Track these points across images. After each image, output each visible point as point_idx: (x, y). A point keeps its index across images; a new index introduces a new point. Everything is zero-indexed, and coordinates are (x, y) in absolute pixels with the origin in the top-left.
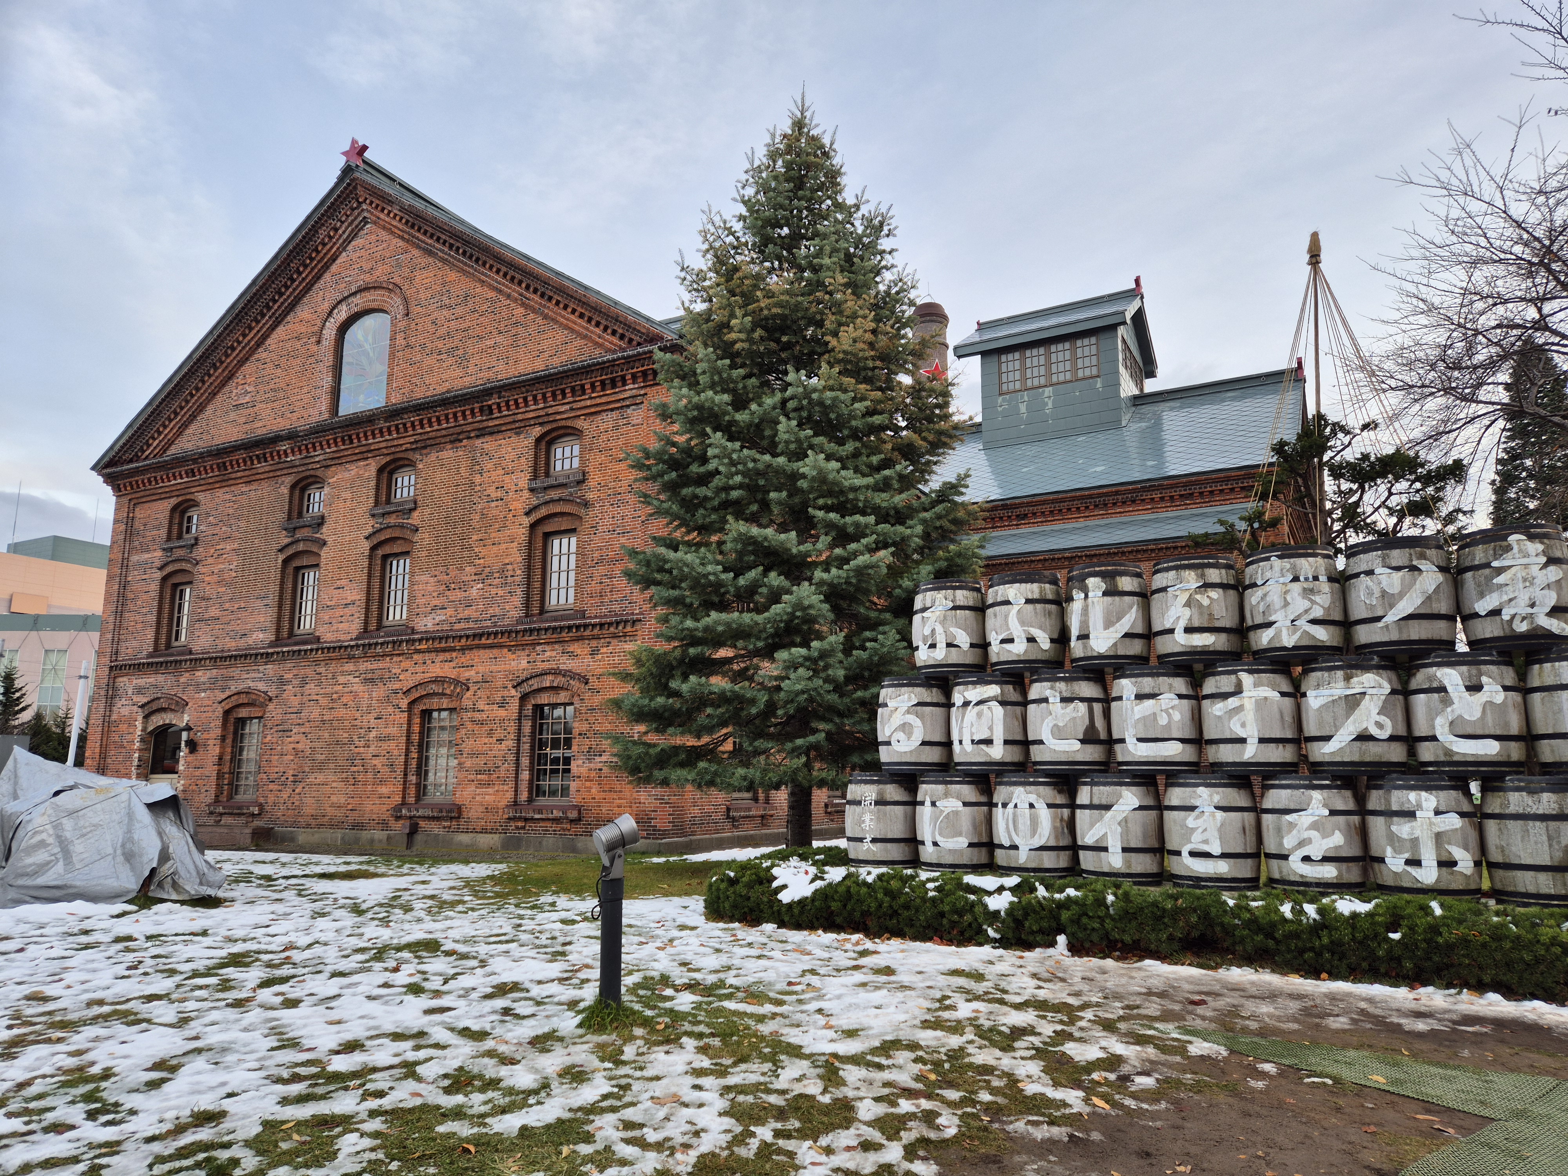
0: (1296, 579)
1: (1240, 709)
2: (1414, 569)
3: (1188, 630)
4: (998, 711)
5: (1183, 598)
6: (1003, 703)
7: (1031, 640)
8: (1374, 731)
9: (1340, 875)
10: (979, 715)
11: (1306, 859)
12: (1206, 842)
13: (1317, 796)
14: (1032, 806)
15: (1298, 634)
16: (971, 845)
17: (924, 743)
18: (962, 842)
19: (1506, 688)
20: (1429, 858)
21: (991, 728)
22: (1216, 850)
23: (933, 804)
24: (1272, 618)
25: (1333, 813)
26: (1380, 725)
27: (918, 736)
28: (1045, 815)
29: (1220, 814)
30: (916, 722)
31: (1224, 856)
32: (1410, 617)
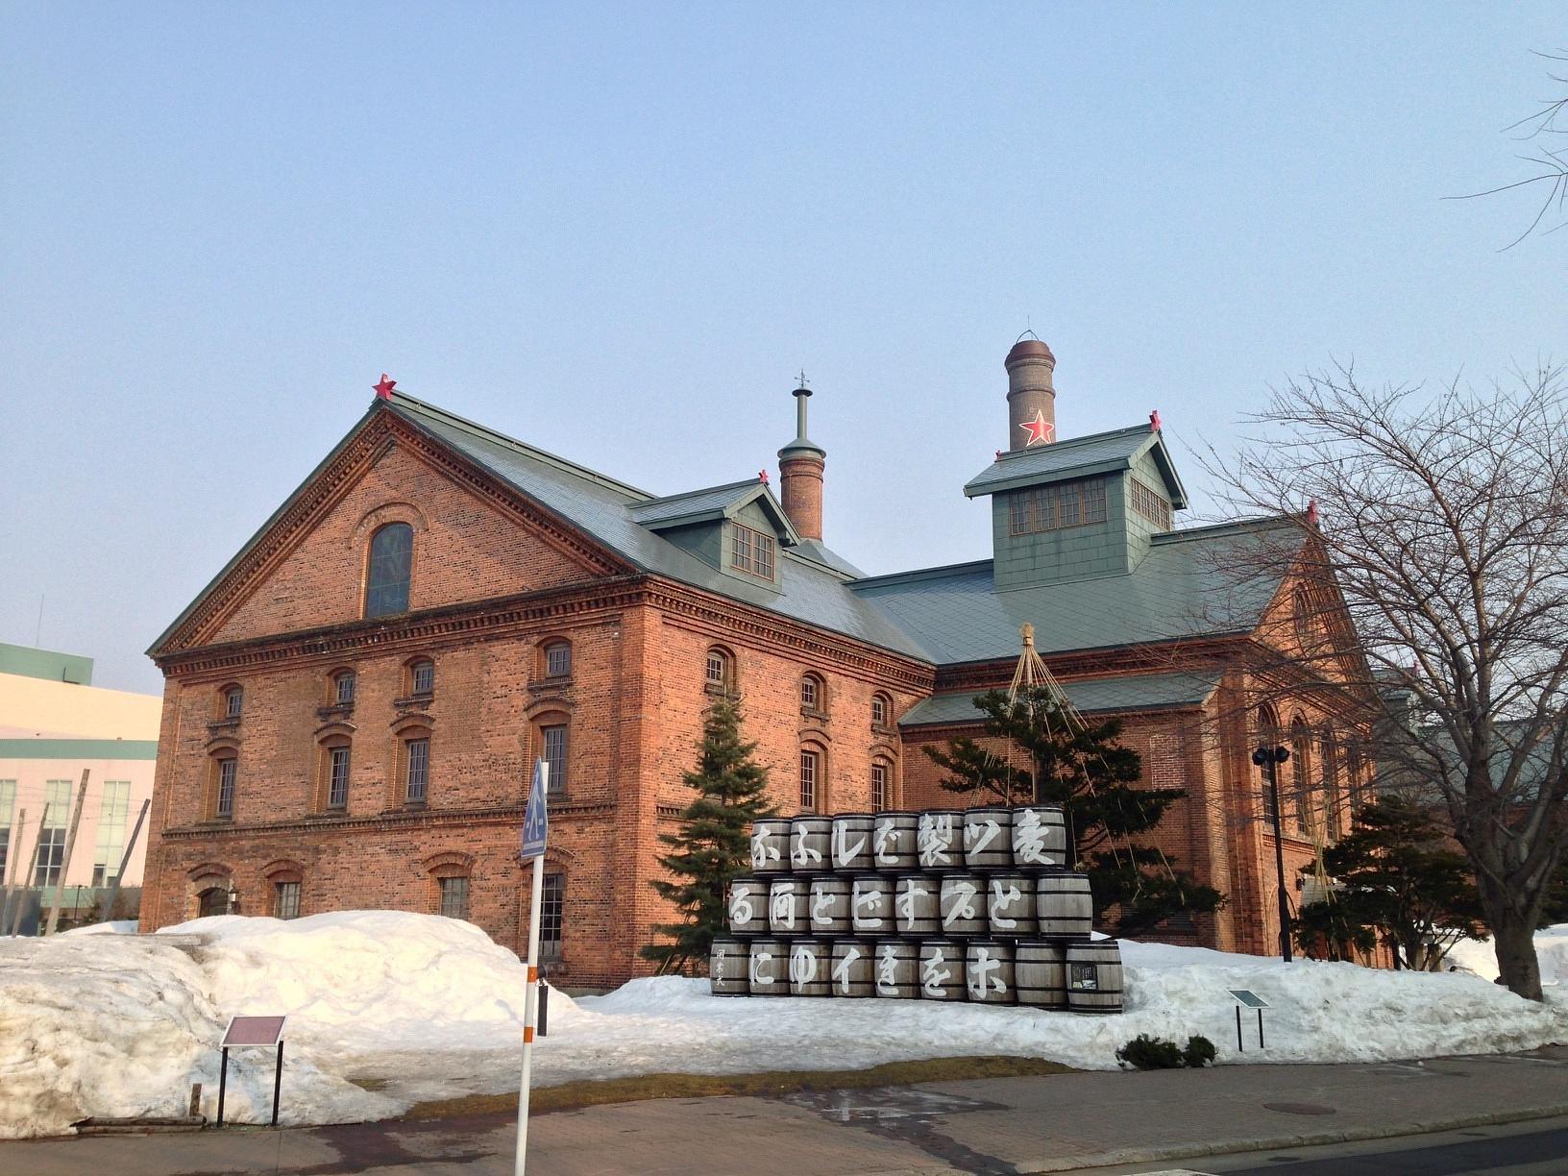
0: (935, 828)
1: (906, 901)
2: (985, 825)
3: (885, 854)
4: (792, 899)
5: (883, 836)
6: (794, 895)
7: (810, 856)
8: (965, 915)
9: (948, 994)
10: (781, 902)
11: (932, 986)
12: (887, 977)
13: (939, 950)
14: (806, 957)
15: (935, 859)
16: (775, 981)
17: (752, 919)
18: (770, 980)
19: (1022, 892)
20: (983, 984)
21: (787, 910)
22: (892, 982)
23: (755, 956)
24: (924, 849)
25: (945, 960)
26: (968, 911)
27: (749, 915)
28: (813, 963)
29: (896, 961)
30: (748, 905)
31: (896, 985)
32: (982, 852)
